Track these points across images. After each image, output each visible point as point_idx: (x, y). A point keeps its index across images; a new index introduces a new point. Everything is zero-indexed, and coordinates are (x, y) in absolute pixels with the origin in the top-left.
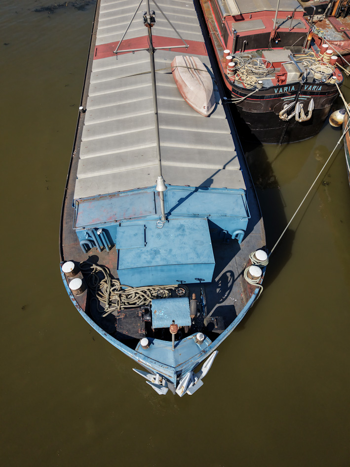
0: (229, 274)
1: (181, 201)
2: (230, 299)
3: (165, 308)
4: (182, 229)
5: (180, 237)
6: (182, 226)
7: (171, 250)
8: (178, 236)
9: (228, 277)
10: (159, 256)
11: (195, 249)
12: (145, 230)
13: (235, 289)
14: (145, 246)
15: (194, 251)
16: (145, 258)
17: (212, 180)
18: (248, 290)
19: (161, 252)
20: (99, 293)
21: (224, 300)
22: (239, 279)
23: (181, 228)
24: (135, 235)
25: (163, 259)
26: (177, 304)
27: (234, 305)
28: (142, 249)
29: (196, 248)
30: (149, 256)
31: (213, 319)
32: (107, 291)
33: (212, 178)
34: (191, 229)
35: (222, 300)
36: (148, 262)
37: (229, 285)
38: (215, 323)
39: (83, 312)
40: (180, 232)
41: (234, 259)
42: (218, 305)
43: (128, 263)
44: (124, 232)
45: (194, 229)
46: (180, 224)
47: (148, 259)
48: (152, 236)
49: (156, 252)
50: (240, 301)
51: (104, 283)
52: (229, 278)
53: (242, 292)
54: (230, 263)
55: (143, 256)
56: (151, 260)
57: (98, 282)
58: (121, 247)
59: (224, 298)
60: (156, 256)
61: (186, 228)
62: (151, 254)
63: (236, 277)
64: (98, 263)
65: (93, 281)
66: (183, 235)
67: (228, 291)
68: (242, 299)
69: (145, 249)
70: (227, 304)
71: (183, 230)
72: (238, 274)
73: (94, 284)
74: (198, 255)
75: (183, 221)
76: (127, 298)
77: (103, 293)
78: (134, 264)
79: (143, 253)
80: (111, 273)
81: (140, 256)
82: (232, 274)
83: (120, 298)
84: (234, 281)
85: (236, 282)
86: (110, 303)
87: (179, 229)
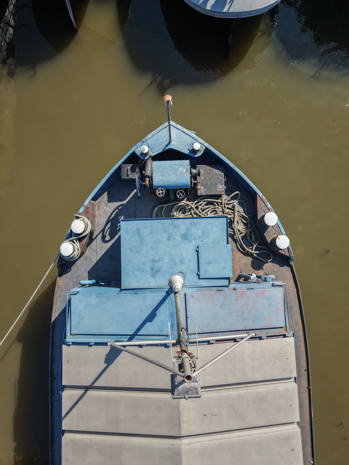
0: (108, 238)
1: (151, 317)
2: (111, 209)
3: (177, 175)
4: (154, 270)
5: (157, 258)
6: (154, 276)
7: (169, 239)
8: (159, 260)
9: (109, 235)
10: (183, 232)
11: (142, 241)
12: (199, 271)
13: (103, 221)
14: (198, 247)
15: (142, 238)
16: (198, 229)
17: (106, 362)
18: (90, 211)
19: (180, 237)
20: (245, 222)
21: (117, 208)
22: (97, 233)
23: (155, 272)
24: (210, 263)
25: (177, 227)
26: (164, 179)
27: (108, 202)
28: (202, 243)
29: (140, 242)
30: (193, 232)
31: (131, 176)
32: (237, 222)
33: (106, 365)
34: (143, 271)
35: (120, 208)
36: (194, 224)
37: (109, 225)
38: (129, 171)
39: (259, 194)
40: (157, 265)
41: (99, 257)
42: (124, 202)
43: (216, 226)
44: (224, 268)
45: (139, 270)
46: (156, 279)
47: (194, 228)
48: (189, 261)
49: (185, 237)
50: (101, 207)
51: (243, 231)
52: (107, 235)
53: (97, 217)
54: (103, 253)
55: (199, 233)
56: (191, 227)
57: (248, 233)
58: (225, 247)
59: (117, 210)
60: (185, 231)
61: (149, 272)
62: (191, 235)
63: (101, 235)
64: (250, 259)
65: (253, 234)
66: (154, 261)
67: (111, 218)
68: (98, 209)
69: (198, 243)
70: (115, 203)
71: (152, 269)
72: (97, 238)
73: (252, 232)
74: (138, 232)
75: (153, 283)
76: (216, 212)
77: (242, 221)
78: (209, 223)
79: (200, 237)
80: (235, 245)
81: (204, 233)
82: (104, 237)
83: (223, 210)
84: (103, 230)
85: (102, 228)
86: (233, 209)
87: (158, 271)
